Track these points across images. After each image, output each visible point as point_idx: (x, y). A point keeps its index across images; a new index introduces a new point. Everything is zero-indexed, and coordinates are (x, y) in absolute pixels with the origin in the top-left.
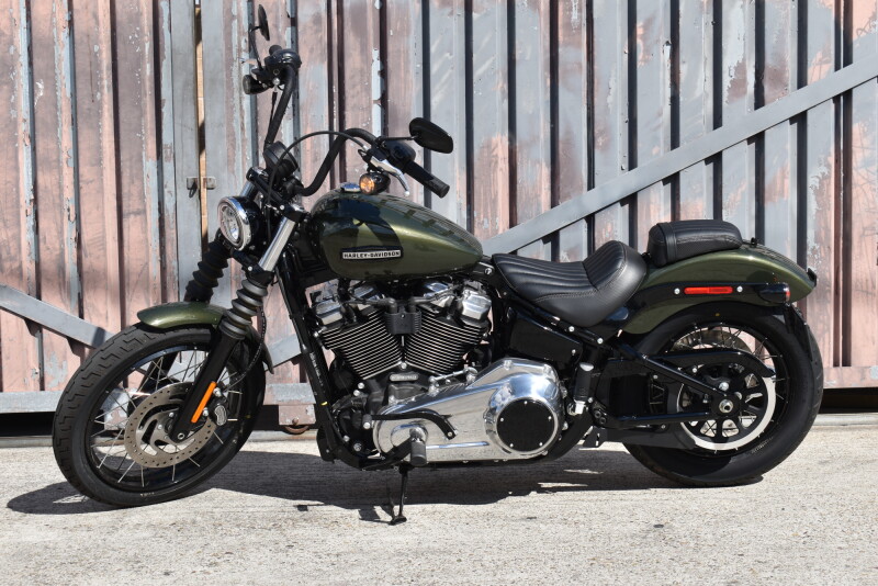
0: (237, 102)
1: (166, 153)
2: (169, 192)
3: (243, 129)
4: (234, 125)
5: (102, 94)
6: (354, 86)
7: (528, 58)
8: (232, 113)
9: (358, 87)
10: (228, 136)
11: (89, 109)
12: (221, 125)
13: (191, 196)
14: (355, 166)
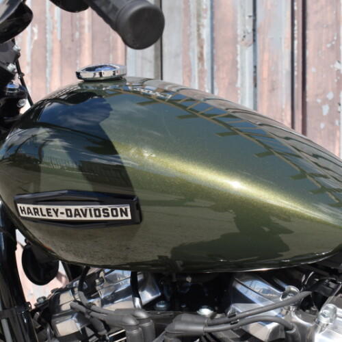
0: (194, 29)
3: (201, 58)
4: (191, 54)
5: (81, 34)
10: (184, 67)
11: (70, 49)
12: (177, 55)
14: (317, 96)
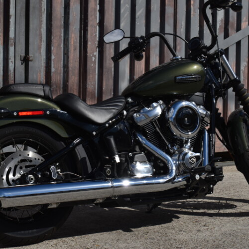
1: (11, 42)
2: (12, 62)
6: (92, 16)
7: (155, 10)
8: (41, 24)
9: (93, 17)
13: (22, 64)
